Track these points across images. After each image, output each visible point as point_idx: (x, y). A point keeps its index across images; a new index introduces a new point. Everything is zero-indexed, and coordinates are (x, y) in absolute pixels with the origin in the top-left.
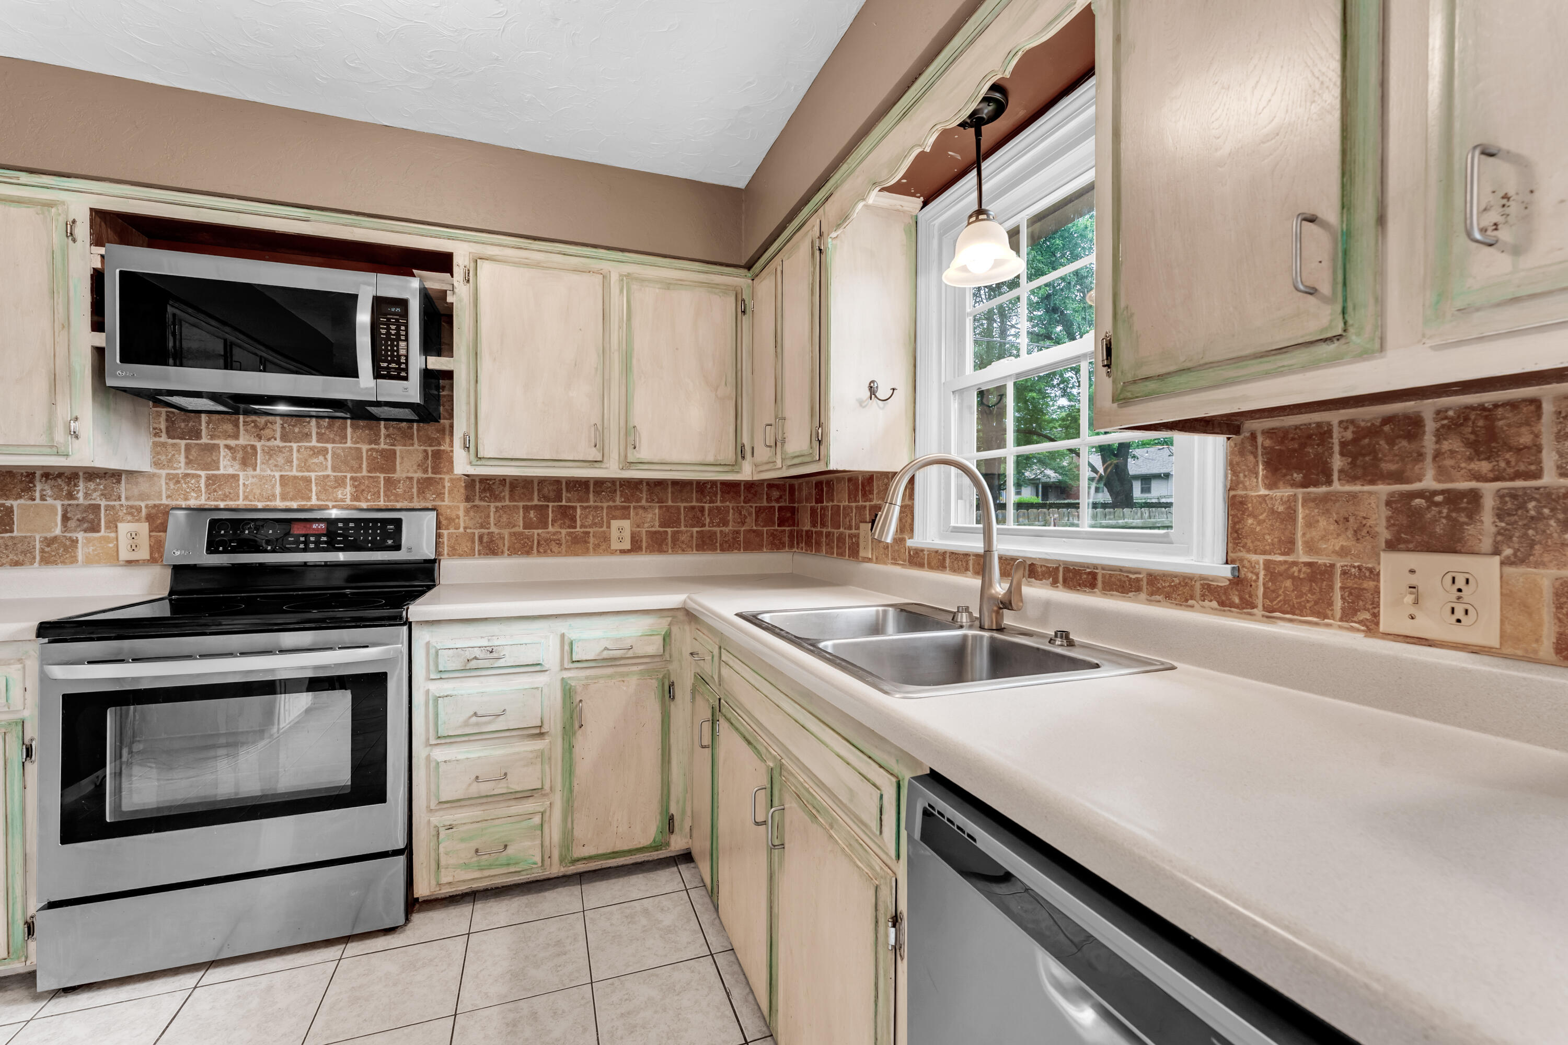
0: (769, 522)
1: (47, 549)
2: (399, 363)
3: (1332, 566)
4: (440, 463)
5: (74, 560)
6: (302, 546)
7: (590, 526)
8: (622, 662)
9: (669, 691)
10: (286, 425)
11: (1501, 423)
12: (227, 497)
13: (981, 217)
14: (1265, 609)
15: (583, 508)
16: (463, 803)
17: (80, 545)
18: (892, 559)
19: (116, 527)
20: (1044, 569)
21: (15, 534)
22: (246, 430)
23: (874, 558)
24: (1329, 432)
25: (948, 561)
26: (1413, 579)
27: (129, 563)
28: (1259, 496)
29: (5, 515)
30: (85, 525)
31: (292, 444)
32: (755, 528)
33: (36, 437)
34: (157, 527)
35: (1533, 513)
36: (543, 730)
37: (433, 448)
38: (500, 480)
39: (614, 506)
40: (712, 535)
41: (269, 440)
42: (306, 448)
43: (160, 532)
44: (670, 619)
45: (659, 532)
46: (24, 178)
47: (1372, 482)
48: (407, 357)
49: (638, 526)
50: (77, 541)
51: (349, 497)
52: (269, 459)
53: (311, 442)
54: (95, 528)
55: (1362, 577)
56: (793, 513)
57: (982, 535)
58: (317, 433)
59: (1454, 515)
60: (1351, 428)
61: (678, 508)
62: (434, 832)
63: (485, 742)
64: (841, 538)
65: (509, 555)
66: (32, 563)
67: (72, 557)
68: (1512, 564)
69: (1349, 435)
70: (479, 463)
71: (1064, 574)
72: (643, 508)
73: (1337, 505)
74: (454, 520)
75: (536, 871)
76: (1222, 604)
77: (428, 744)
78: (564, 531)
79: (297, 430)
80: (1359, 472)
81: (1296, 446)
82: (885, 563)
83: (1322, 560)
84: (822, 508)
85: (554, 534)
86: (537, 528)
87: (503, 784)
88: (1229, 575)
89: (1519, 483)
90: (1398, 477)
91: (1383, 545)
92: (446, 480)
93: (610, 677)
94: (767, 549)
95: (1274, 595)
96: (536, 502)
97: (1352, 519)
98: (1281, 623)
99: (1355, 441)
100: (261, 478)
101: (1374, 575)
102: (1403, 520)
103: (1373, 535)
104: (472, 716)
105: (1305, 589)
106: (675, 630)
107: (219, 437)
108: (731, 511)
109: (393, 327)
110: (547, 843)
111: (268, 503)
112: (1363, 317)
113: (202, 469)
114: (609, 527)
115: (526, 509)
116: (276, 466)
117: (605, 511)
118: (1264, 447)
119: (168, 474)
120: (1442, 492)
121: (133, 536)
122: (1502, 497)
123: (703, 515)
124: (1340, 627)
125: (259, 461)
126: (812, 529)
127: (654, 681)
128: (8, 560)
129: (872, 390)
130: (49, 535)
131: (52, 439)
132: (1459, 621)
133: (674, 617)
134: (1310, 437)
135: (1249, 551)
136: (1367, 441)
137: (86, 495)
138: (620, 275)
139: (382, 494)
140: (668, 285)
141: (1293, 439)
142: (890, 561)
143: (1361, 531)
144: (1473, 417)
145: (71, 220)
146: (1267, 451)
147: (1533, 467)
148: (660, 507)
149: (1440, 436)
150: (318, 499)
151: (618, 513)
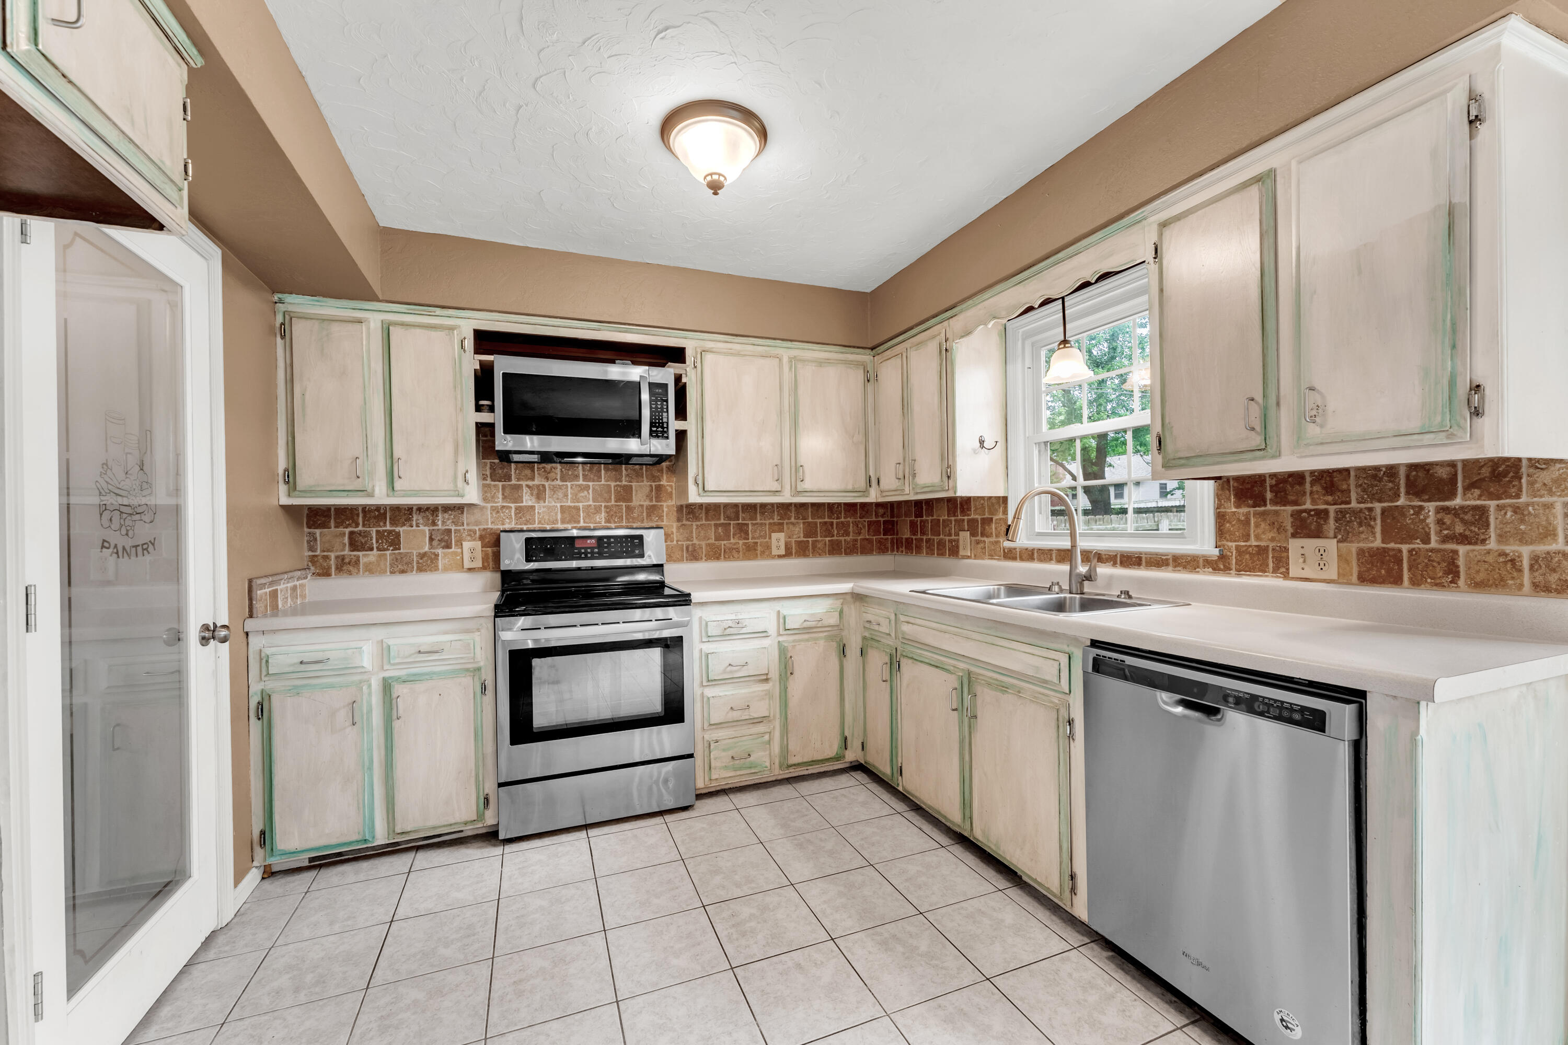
0: (877, 532)
1: (421, 561)
2: (663, 427)
3: (1268, 546)
4: (661, 494)
5: (436, 569)
6: (583, 556)
7: (758, 538)
8: (815, 630)
9: (843, 651)
10: (563, 470)
11: (1335, 479)
12: (528, 522)
13: (1067, 345)
14: (1236, 570)
15: (753, 524)
16: (722, 725)
17: (440, 558)
18: (989, 556)
19: (462, 545)
20: (1107, 556)
21: (402, 551)
22: (539, 474)
23: (973, 555)
24: (1265, 480)
25: (1036, 555)
26: (1302, 551)
27: (470, 570)
28: (1232, 512)
29: (396, 538)
30: (443, 544)
31: (567, 483)
32: (867, 537)
33: (447, 485)
34: (486, 544)
35: (1348, 519)
36: (769, 677)
37: (656, 483)
38: (699, 506)
39: (774, 523)
40: (839, 543)
41: (553, 480)
42: (576, 485)
43: (488, 547)
44: (842, 600)
45: (803, 541)
46: (439, 311)
47: (1284, 505)
48: (667, 423)
49: (789, 538)
50: (438, 555)
51: (603, 520)
52: (554, 494)
53: (579, 481)
54: (448, 546)
55: (1281, 551)
56: (893, 525)
57: (1070, 538)
58: (583, 475)
59: (1319, 520)
60: (1275, 479)
61: (816, 523)
62: (706, 745)
63: (736, 684)
64: (941, 544)
65: (706, 560)
66: (412, 571)
67: (435, 566)
68: (1341, 542)
69: (1274, 482)
70: (705, 494)
71: (1121, 559)
72: (793, 524)
73: (1270, 516)
74: (670, 535)
75: (766, 773)
76: (1214, 569)
77: (702, 685)
78: (741, 542)
79: (570, 473)
80: (1279, 500)
81: (1250, 486)
82: (983, 559)
83: (1263, 544)
84: (921, 521)
85: (735, 544)
86: (723, 540)
87: (746, 712)
88: (1217, 553)
89: (1343, 506)
90: (1295, 503)
91: (1290, 535)
92: (665, 507)
93: (807, 640)
94: (876, 553)
95: (1240, 563)
96: (722, 521)
97: (1276, 523)
98: (1244, 577)
99: (1276, 485)
100: (549, 508)
101: (1287, 550)
102: (1298, 523)
103: (1286, 531)
104: (727, 667)
105: (1255, 559)
106: (846, 609)
107: (522, 479)
108: (851, 524)
109: (659, 403)
110: (772, 754)
111: (553, 526)
112: (1272, 442)
113: (513, 503)
114: (770, 538)
115: (716, 526)
116: (558, 499)
117: (767, 526)
118: (1233, 487)
119: (492, 507)
120: (1314, 510)
121: (472, 551)
122: (1337, 512)
123: (832, 528)
124: (1272, 576)
125: (547, 496)
126: (912, 537)
127: (834, 643)
128: (398, 569)
129: (982, 442)
130: (422, 551)
131: (456, 486)
132: (1322, 569)
133: (844, 599)
134: (1256, 482)
135: (1227, 541)
136: (1281, 485)
137: (443, 523)
138: (789, 358)
139: (624, 517)
140: (820, 363)
141: (1248, 483)
142: (987, 557)
143: (1280, 529)
144: (1325, 476)
145: (463, 337)
146: (1235, 489)
147: (1348, 499)
148: (804, 523)
149: (1312, 484)
150: (584, 522)
151: (776, 528)
